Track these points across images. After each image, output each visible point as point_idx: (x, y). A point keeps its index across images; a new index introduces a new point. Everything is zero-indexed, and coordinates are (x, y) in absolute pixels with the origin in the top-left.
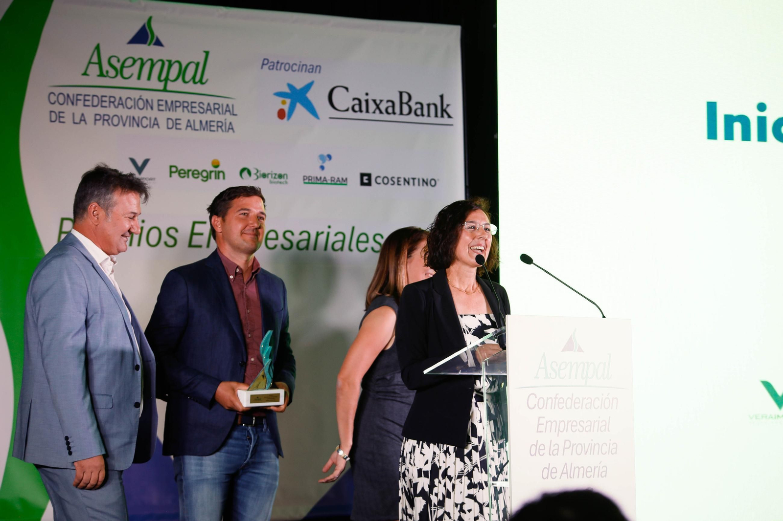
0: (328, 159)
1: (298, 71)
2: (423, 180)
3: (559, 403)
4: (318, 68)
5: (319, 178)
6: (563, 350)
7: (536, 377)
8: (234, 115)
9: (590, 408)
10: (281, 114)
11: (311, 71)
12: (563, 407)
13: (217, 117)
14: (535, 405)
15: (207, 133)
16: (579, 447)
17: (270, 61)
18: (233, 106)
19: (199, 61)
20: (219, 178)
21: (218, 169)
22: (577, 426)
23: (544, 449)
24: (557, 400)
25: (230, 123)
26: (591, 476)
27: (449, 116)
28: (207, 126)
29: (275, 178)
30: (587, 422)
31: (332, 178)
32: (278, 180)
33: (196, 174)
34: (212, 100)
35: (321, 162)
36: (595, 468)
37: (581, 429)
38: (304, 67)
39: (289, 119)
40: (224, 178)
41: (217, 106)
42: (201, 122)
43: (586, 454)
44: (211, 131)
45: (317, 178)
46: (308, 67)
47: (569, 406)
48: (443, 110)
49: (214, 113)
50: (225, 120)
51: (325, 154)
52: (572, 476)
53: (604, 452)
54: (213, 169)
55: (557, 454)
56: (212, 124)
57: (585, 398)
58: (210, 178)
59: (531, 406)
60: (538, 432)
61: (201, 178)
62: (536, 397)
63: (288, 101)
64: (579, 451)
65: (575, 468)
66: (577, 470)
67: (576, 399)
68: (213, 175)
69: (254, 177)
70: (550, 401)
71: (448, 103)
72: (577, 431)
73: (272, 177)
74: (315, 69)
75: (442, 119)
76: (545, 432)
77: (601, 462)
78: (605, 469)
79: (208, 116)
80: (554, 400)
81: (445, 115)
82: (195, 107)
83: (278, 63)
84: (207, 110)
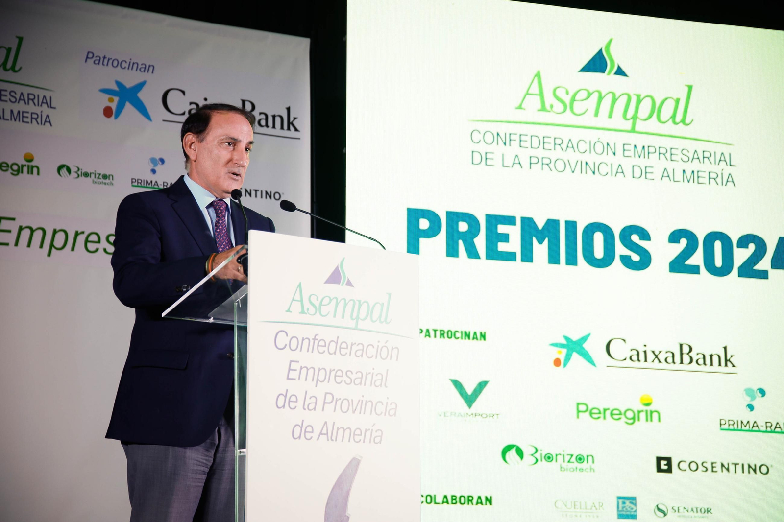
0: (161, 163)
1: (128, 68)
2: (267, 193)
3: (318, 345)
4: (151, 68)
5: (149, 182)
6: (326, 282)
7: (288, 311)
8: (51, 107)
9: (362, 356)
10: (108, 112)
11: (143, 70)
12: (324, 351)
13: (31, 108)
14: (286, 345)
15: (18, 125)
16: (345, 402)
17: (95, 56)
18: (51, 98)
19: (10, 46)
20: (32, 173)
21: (30, 164)
22: (342, 376)
23: (297, 401)
24: (316, 342)
25: (48, 116)
26: (360, 440)
27: (296, 130)
28: (19, 117)
29: (98, 178)
30: (356, 373)
31: (164, 183)
32: (102, 180)
33: (5, 167)
34: (26, 91)
35: (152, 165)
36: (366, 431)
37: (348, 381)
38: (135, 66)
39: (116, 117)
40: (38, 174)
41: (31, 97)
42: (12, 111)
43: (354, 412)
44: (23, 121)
45: (147, 181)
46: (140, 66)
47: (332, 351)
48: (289, 123)
49: (28, 104)
50: (41, 112)
51: (158, 158)
52: (334, 438)
53: (378, 412)
54: (25, 163)
55: (315, 409)
56: (25, 114)
57: (355, 344)
58: (22, 172)
59: (280, 346)
60: (288, 378)
61: (10, 171)
62: (287, 336)
63: (116, 99)
64: (345, 409)
65: (338, 429)
66: (341, 431)
67: (342, 343)
68: (25, 169)
69: (73, 175)
70: (306, 342)
71: (296, 117)
72: (343, 382)
73: (95, 177)
74: (147, 68)
75: (288, 132)
76: (299, 380)
77: (374, 424)
78: (379, 433)
79: (21, 107)
80: (312, 341)
81: (291, 127)
82: (6, 96)
83: (104, 57)
84: (20, 99)
